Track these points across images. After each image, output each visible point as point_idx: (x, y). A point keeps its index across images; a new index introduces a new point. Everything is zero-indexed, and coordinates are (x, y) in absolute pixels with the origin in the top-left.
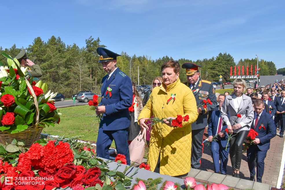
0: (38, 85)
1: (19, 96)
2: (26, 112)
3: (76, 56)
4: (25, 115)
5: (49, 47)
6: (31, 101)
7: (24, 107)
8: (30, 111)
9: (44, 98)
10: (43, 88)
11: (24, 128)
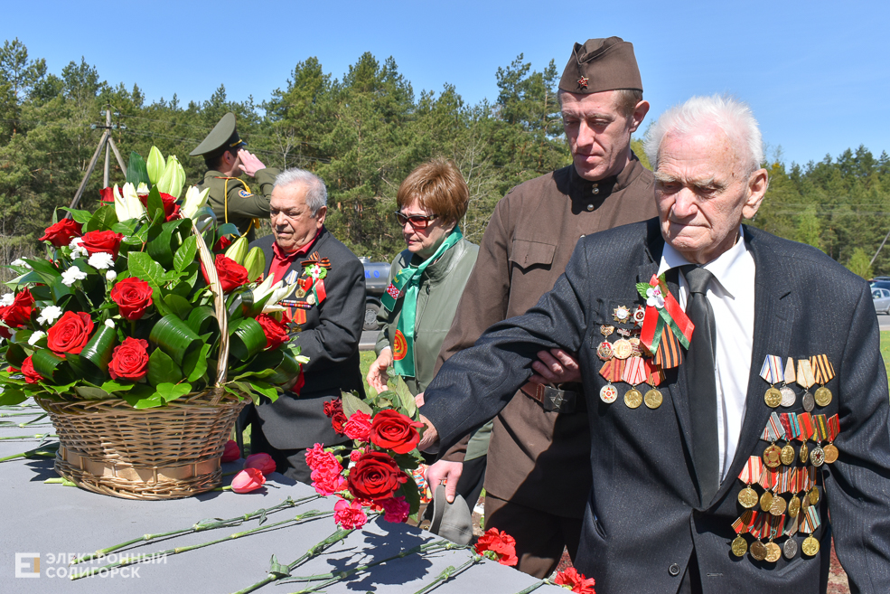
0: (233, 253)
1: (170, 287)
2: (186, 340)
3: (453, 138)
4: (183, 350)
5: (347, 97)
6: (206, 304)
7: (182, 324)
8: (198, 338)
9: (248, 299)
10: (248, 264)
11: (179, 392)
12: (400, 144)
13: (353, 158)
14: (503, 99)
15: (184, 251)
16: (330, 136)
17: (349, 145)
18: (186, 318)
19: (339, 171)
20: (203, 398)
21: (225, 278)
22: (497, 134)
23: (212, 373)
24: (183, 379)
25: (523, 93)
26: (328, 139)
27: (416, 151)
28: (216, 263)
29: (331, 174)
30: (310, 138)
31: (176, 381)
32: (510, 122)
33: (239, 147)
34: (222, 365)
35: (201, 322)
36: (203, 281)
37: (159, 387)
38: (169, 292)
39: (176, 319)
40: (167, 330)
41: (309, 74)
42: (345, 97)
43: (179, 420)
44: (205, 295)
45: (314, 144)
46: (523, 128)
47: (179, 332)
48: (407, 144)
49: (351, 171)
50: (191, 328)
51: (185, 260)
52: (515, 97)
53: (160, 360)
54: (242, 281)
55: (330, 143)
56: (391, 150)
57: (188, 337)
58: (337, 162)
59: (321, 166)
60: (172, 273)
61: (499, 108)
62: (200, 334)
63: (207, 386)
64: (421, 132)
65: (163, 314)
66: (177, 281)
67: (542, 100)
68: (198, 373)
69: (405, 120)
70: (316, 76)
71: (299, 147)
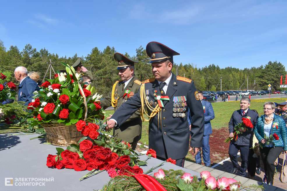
12: (116, 65)
13: (106, 69)
14: (138, 55)
15: (75, 88)
16: (101, 64)
17: (105, 66)
19: (103, 71)
25: (142, 54)
26: (100, 65)
29: (101, 72)
30: (96, 65)
32: (139, 60)
33: (81, 66)
41: (95, 51)
42: (103, 55)
45: (97, 66)
46: (142, 62)
49: (105, 71)
51: (76, 90)
52: (140, 55)
55: (101, 65)
58: (103, 70)
59: (99, 71)
61: (137, 57)
66: (74, 95)
70: (97, 51)
71: (94, 67)
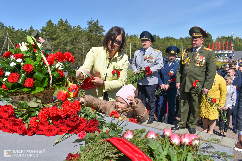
9: (55, 67)
11: (41, 90)
12: (70, 37)
13: (61, 40)
14: (89, 27)
15: (38, 57)
16: (55, 35)
17: (60, 37)
18: (41, 72)
19: (58, 42)
20: (47, 90)
21: (49, 62)
22: (88, 34)
23: (49, 85)
24: (42, 86)
25: (93, 26)
26: (55, 36)
27: (73, 38)
28: (47, 59)
29: (56, 43)
30: (51, 36)
31: (40, 87)
32: (91, 32)
33: (39, 37)
34: (51, 83)
35: (45, 73)
36: (44, 64)
37: (36, 88)
38: (36, 67)
39: (39, 73)
40: (37, 75)
42: (57, 28)
43: (42, 95)
44: (45, 67)
45: (52, 37)
46: (93, 33)
47: (40, 76)
48: (71, 37)
49: (60, 42)
50: (43, 74)
51: (39, 59)
52: (91, 27)
53: (37, 82)
54: (53, 63)
55: (56, 37)
56: (68, 38)
57: (42, 77)
58: (58, 41)
59: (54, 42)
60: (36, 62)
61: (88, 29)
62: (45, 76)
63: (48, 87)
64: (74, 34)
65: (36, 72)
66: (38, 64)
67: (96, 27)
68: (45, 85)
69: (70, 32)
71: (49, 38)
